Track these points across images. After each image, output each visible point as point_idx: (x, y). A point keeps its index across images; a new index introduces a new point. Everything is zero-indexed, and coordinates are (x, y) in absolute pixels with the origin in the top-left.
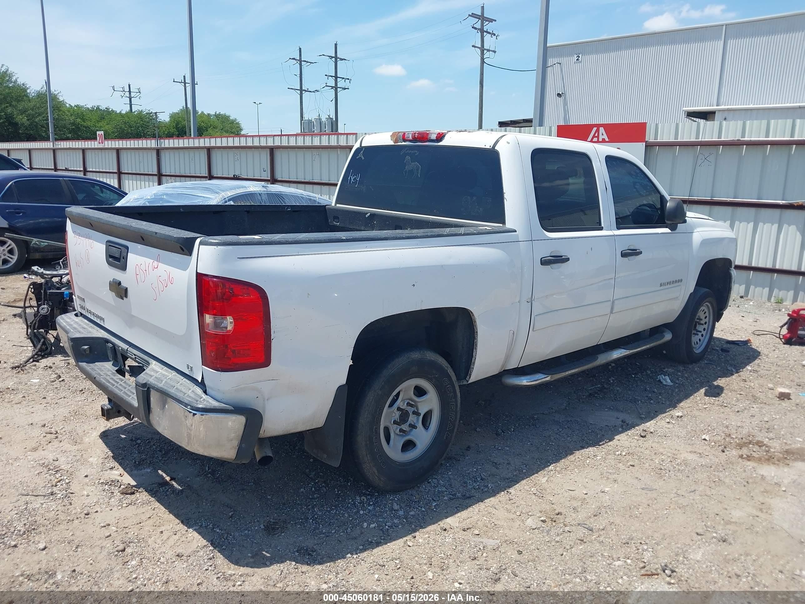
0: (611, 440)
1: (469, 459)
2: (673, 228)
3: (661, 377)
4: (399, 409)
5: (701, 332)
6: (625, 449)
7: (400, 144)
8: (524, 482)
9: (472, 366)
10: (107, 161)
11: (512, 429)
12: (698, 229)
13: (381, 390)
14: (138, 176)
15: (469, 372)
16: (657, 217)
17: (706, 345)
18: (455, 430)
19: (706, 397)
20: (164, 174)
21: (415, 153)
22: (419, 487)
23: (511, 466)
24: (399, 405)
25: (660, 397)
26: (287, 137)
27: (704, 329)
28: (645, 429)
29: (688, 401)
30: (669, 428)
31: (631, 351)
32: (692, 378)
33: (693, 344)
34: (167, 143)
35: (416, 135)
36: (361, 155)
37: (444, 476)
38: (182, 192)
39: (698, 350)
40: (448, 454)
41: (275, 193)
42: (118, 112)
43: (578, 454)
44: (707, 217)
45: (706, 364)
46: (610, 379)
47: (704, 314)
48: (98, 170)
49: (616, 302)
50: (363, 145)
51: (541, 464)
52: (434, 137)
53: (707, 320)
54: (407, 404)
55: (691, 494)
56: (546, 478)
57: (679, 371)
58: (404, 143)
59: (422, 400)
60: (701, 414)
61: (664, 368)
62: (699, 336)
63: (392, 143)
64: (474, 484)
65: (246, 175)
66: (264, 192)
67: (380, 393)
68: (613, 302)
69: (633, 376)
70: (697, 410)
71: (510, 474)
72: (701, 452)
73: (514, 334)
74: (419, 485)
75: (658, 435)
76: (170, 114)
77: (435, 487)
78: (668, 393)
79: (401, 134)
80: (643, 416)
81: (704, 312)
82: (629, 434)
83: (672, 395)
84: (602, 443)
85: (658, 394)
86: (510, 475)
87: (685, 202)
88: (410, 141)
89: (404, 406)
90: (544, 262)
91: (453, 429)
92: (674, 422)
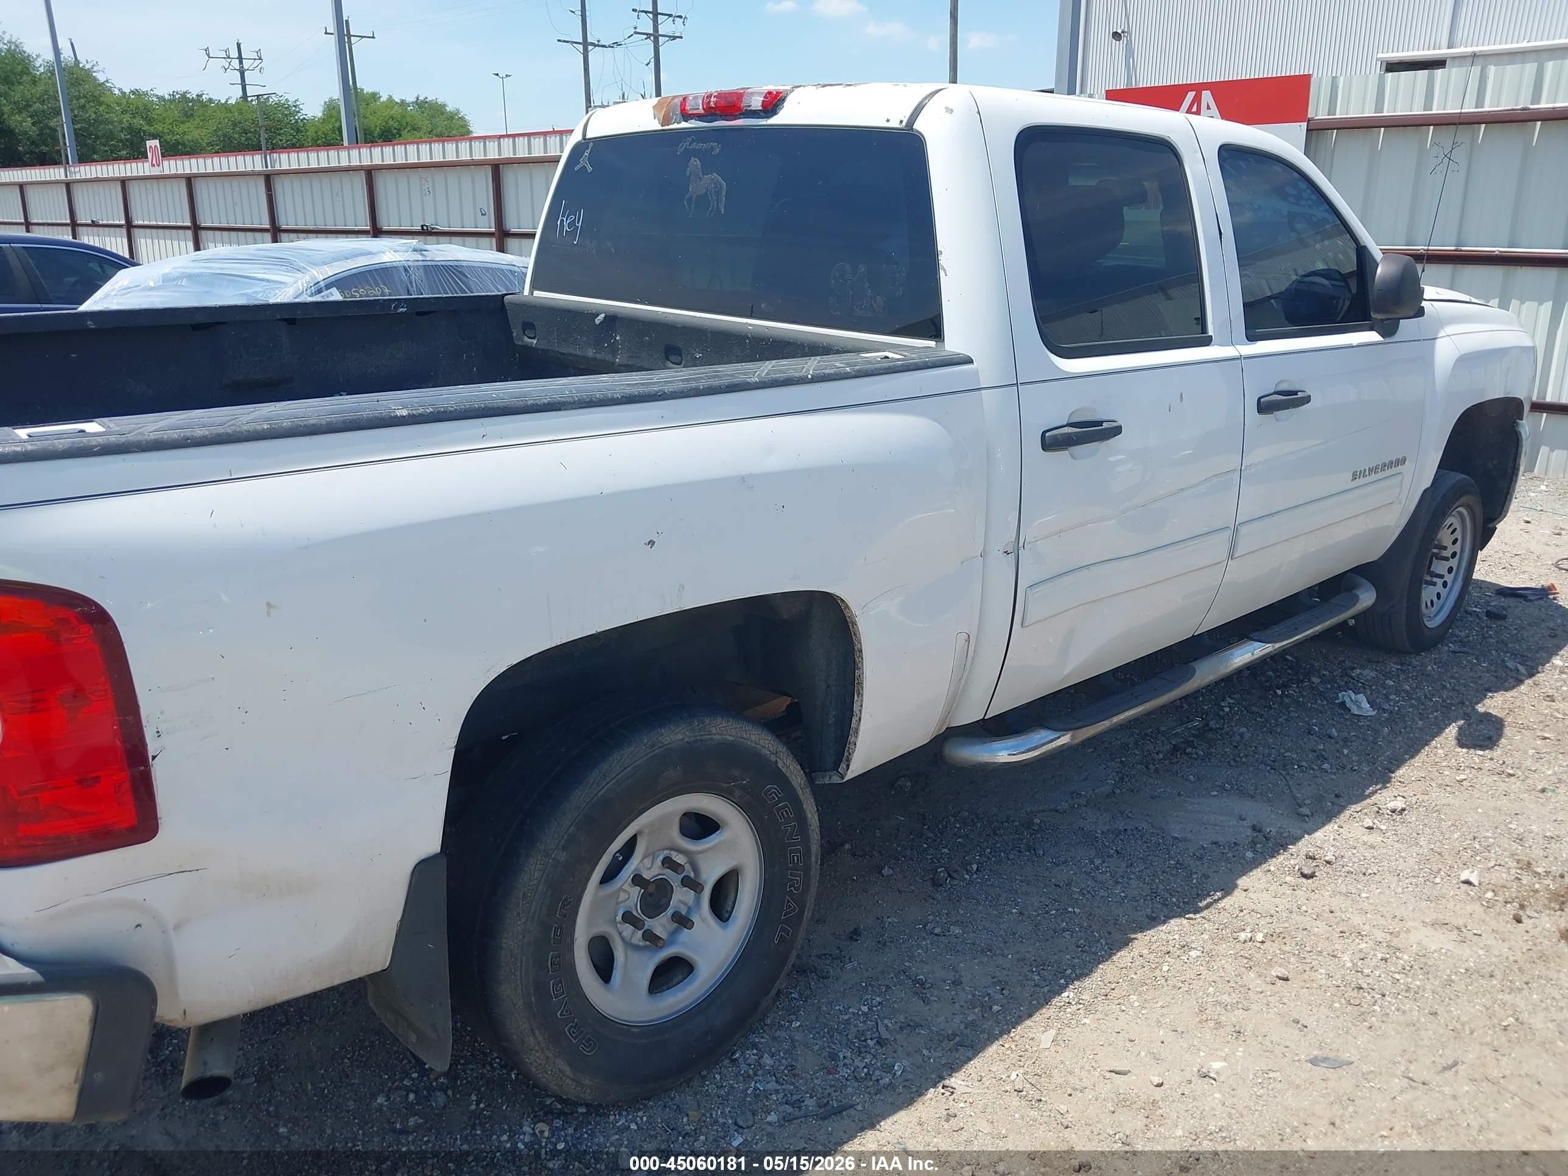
0: (1228, 889)
1: (854, 970)
2: (1388, 330)
3: (1348, 697)
4: (638, 880)
5: (1442, 576)
6: (1263, 922)
7: (675, 126)
8: (993, 1048)
9: (852, 739)
10: (170, 201)
11: (975, 867)
12: (1449, 330)
13: (564, 848)
14: (225, 233)
15: (846, 754)
16: (1347, 303)
17: (1453, 608)
18: (807, 914)
19: (1459, 750)
20: (284, 227)
21: (713, 149)
22: (704, 1078)
23: (963, 989)
24: (636, 869)
25: (1346, 752)
26: (526, 138)
27: (1450, 570)
28: (1312, 850)
29: (1417, 761)
30: (1372, 847)
31: (1277, 645)
32: (1420, 694)
33: (1423, 606)
34: (286, 161)
35: (713, 99)
36: (584, 161)
37: (778, 1034)
38: (222, 269)
39: (1433, 620)
40: (799, 957)
41: (443, 263)
42: (223, 101)
43: (1145, 943)
44: (1466, 298)
45: (1453, 652)
46: (1223, 704)
47: (1452, 533)
48: (153, 223)
49: (1244, 530)
50: (588, 137)
51: (1043, 983)
52: (756, 103)
53: (1457, 548)
54: (663, 862)
55: (1448, 1075)
56: (1052, 1033)
57: (1388, 675)
58: (684, 125)
59: (707, 846)
60: (1451, 800)
61: (1353, 669)
62: (1439, 588)
63: (656, 126)
64: (857, 1062)
65: (447, 225)
66: (417, 263)
67: (563, 856)
68: (1236, 530)
69: (1279, 692)
70: (1440, 786)
71: (957, 1020)
72: (1460, 922)
73: (968, 640)
74: (704, 1073)
75: (1347, 868)
76: (326, 102)
77: (748, 1078)
78: (1364, 740)
79: (678, 101)
80: (1305, 810)
81: (1451, 529)
82: (1272, 869)
83: (1375, 744)
84: (1205, 903)
85: (1341, 743)
86: (956, 1024)
87: (1419, 258)
88: (699, 117)
89: (652, 871)
90: (1052, 442)
91: (801, 913)
92: (1383, 827)
